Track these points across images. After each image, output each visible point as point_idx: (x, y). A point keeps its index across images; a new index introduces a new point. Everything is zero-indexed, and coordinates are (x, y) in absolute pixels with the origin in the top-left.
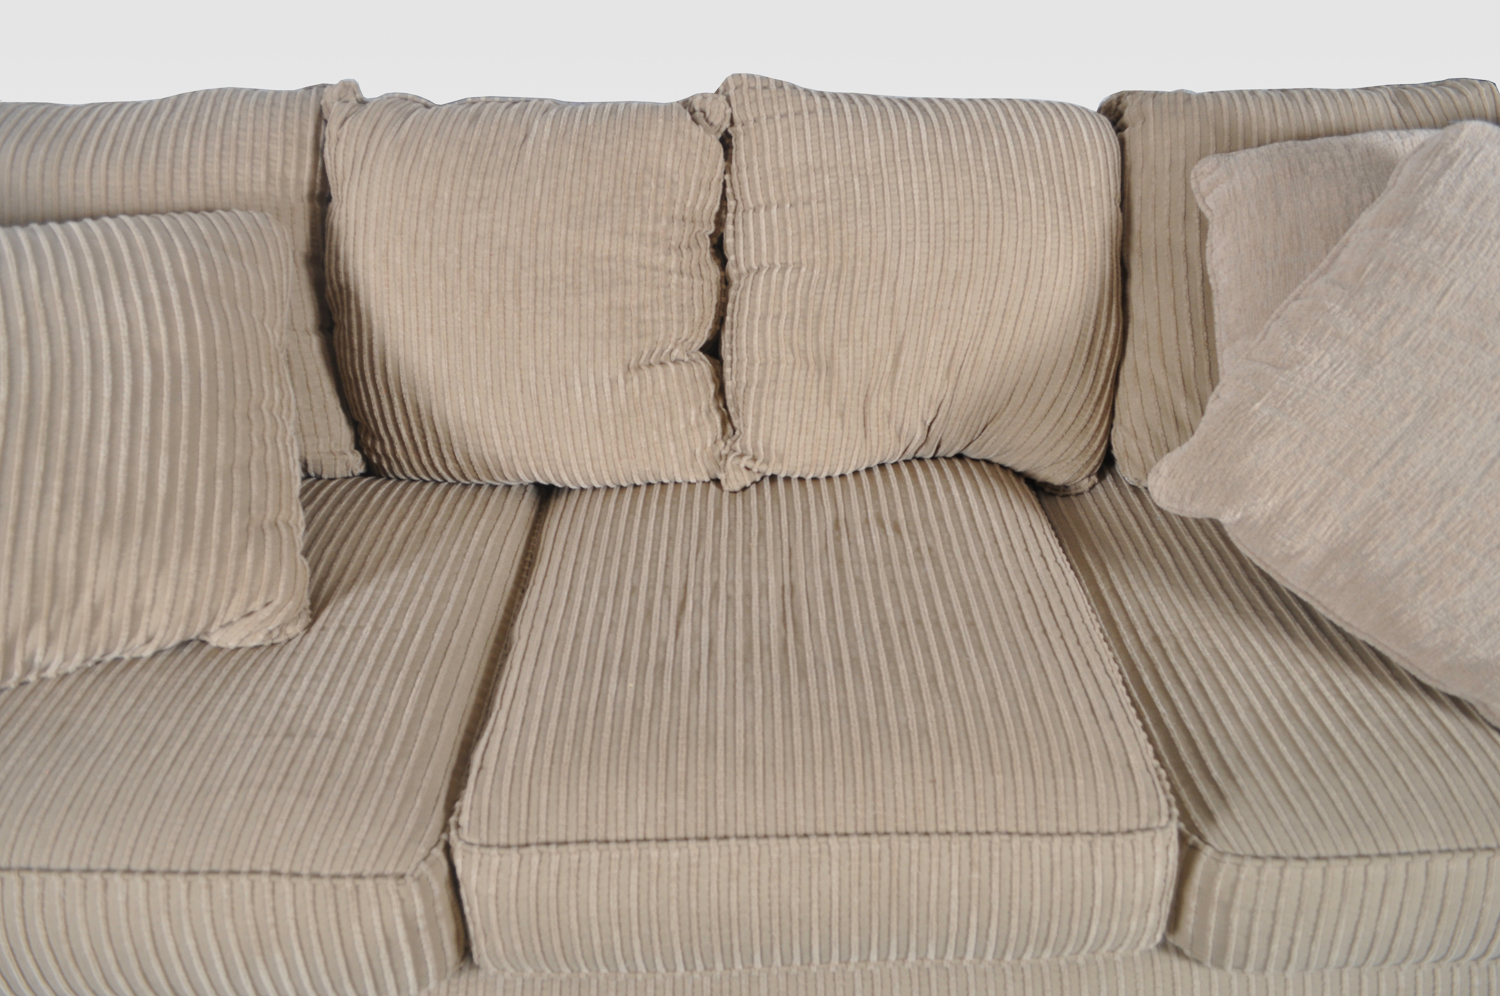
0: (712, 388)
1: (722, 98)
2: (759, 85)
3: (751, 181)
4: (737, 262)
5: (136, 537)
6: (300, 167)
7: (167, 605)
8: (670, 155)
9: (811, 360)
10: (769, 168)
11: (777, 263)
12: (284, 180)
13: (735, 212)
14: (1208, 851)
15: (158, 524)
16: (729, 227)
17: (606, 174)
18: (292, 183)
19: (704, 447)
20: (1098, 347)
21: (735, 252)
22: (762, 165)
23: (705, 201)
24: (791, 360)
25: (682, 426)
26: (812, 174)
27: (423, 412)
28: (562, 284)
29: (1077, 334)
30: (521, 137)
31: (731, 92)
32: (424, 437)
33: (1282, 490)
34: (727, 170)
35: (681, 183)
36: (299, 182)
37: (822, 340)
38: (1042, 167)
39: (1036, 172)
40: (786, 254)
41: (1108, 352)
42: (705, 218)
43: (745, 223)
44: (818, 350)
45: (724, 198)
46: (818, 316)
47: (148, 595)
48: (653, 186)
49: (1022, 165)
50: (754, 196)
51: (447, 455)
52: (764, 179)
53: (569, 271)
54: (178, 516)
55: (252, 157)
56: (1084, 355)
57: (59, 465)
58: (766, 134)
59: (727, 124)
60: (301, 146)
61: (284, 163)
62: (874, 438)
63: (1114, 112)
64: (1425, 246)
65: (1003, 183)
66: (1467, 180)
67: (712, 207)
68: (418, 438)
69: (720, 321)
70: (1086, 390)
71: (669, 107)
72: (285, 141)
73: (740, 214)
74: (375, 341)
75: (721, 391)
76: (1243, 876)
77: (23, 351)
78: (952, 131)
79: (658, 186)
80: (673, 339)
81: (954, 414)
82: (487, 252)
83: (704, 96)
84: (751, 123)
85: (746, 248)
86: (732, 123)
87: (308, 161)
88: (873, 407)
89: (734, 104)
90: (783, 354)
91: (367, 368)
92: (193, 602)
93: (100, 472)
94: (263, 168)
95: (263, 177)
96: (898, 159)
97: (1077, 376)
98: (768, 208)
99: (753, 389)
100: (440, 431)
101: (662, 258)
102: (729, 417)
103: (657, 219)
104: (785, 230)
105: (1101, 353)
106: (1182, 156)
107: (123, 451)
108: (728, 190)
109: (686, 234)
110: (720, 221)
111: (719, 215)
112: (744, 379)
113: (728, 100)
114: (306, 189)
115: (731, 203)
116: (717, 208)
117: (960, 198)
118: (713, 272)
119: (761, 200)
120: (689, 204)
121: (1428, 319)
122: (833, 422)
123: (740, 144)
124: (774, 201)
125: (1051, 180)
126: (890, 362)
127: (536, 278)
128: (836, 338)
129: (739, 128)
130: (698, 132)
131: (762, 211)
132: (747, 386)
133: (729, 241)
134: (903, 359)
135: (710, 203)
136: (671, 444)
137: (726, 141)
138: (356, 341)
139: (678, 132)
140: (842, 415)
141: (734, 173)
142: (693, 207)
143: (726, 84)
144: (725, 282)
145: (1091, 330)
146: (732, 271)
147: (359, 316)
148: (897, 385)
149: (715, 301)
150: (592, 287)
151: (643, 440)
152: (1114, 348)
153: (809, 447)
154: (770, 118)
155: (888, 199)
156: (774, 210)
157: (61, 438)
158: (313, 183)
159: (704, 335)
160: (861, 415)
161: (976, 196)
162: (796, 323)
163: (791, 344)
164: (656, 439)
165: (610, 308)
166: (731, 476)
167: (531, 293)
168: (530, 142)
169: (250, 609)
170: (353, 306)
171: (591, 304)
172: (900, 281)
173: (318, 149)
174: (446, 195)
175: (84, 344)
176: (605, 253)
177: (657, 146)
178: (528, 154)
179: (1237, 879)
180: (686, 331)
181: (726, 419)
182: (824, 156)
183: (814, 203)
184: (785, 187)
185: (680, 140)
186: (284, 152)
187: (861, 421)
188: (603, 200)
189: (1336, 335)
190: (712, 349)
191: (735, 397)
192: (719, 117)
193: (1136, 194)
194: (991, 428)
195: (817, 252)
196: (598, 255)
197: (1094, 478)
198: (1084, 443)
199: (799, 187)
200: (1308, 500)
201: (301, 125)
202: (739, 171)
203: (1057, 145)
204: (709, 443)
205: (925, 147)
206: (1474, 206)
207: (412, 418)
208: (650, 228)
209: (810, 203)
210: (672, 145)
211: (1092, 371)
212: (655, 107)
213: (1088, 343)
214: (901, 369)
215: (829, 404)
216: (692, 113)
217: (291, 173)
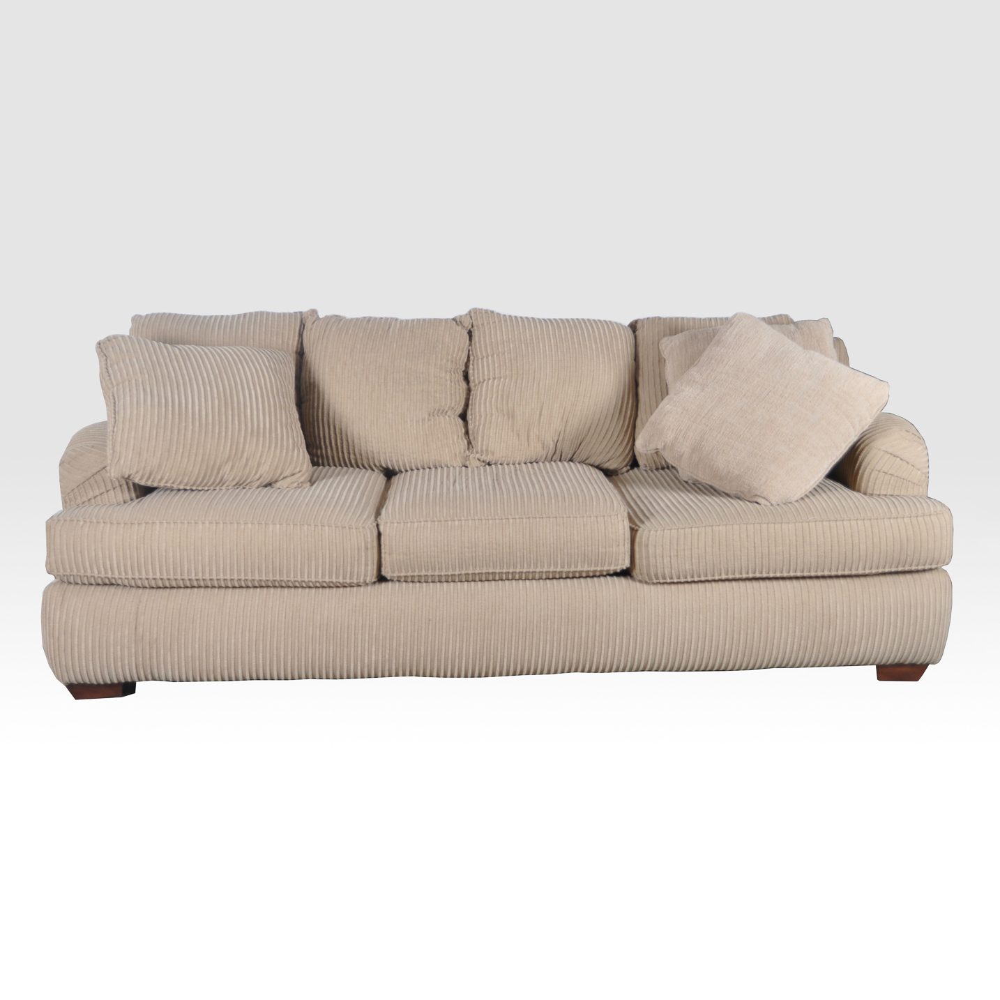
0: (463, 430)
1: (468, 316)
2: (483, 312)
3: (480, 347)
4: (474, 380)
5: (261, 439)
6: (294, 340)
7: (269, 464)
8: (447, 336)
9: (505, 414)
10: (488, 342)
11: (491, 378)
12: (288, 345)
13: (473, 361)
14: (641, 529)
15: (268, 436)
16: (471, 366)
17: (421, 342)
18: (290, 346)
19: (460, 453)
20: (624, 409)
21: (473, 375)
22: (485, 341)
23: (461, 356)
24: (497, 415)
25: (451, 442)
26: (505, 343)
27: (344, 432)
28: (404, 381)
29: (614, 403)
30: (387, 328)
31: (472, 314)
32: (342, 443)
33: (675, 431)
34: (470, 345)
35: (452, 347)
36: (293, 346)
37: (510, 405)
38: (598, 341)
39: (596, 342)
40: (495, 374)
41: (629, 412)
42: (461, 364)
43: (478, 364)
44: (508, 410)
45: (469, 357)
46: (508, 396)
47: (264, 459)
48: (440, 347)
49: (590, 340)
50: (481, 353)
51: (351, 452)
52: (486, 346)
53: (407, 376)
54: (273, 435)
55: (277, 334)
56: (618, 411)
57: (236, 413)
58: (486, 329)
59: (470, 327)
60: (295, 332)
61: (288, 338)
62: (532, 447)
63: (634, 326)
64: (722, 351)
65: (582, 345)
66: (736, 329)
67: (464, 359)
68: (339, 444)
69: (467, 405)
70: (620, 426)
71: (447, 320)
72: (289, 330)
73: (475, 361)
74: (325, 403)
75: (467, 433)
76: (651, 534)
77: (219, 380)
78: (562, 327)
79: (442, 347)
80: (448, 406)
81: (566, 438)
82: (374, 368)
83: (461, 316)
84: (480, 326)
85: (478, 373)
86: (472, 326)
87: (297, 338)
88: (531, 434)
89: (473, 319)
90: (493, 412)
91: (320, 415)
92: (277, 464)
93: (249, 417)
94: (281, 339)
95: (280, 342)
96: (540, 337)
97: (616, 420)
98: (487, 357)
99: (481, 427)
100: (349, 440)
101: (444, 374)
102: (471, 443)
103: (442, 360)
104: (494, 365)
105: (626, 412)
106: (657, 338)
107: (255, 412)
108: (471, 353)
109: (453, 367)
110: (467, 366)
111: (466, 363)
112: (477, 424)
113: (471, 317)
114: (295, 349)
115: (472, 358)
116: (466, 360)
117: (565, 350)
118: (464, 385)
119: (484, 354)
120: (454, 356)
121: (722, 372)
122: (514, 438)
123: (476, 334)
124: (489, 354)
125: (602, 346)
126: (538, 415)
127: (393, 378)
128: (516, 404)
129: (475, 328)
130: (459, 328)
131: (485, 358)
132: (479, 426)
133: (471, 372)
134: (543, 413)
135: (463, 357)
136: (446, 449)
137: (470, 333)
138: (316, 404)
139: (450, 327)
140: (518, 435)
141: (473, 346)
142: (456, 358)
143: (470, 312)
144: (469, 390)
145: (620, 402)
146: (472, 384)
147: (319, 394)
148: (541, 424)
149: (465, 396)
150: (416, 383)
151: (435, 446)
152: (632, 411)
153: (505, 449)
154: (489, 323)
155: (536, 351)
156: (490, 358)
157: (236, 405)
158: (297, 347)
159: (460, 410)
160: (526, 435)
161: (571, 350)
162: (499, 400)
163: (497, 408)
164: (440, 446)
165: (423, 391)
166: (472, 462)
167: (392, 383)
168: (391, 330)
169: (294, 472)
170: (316, 390)
171: (415, 389)
172: (541, 383)
173: (301, 335)
174: (358, 347)
175: (238, 380)
176: (421, 371)
177: (442, 333)
178: (391, 333)
179: (649, 535)
180: (453, 404)
181: (469, 443)
182: (510, 337)
183: (506, 354)
184: (494, 349)
185: (451, 331)
186: (289, 334)
187: (526, 438)
188: (420, 351)
189: (694, 381)
190: (463, 416)
191: (473, 433)
192: (467, 323)
193: (641, 355)
194: (582, 445)
195: (507, 372)
196: (418, 371)
197: (628, 467)
198: (621, 450)
199: (500, 348)
200: (683, 433)
201: (295, 325)
202: (475, 344)
203: (605, 333)
204: (462, 451)
205: (551, 333)
206: (737, 337)
207: (338, 435)
208: (439, 362)
209: (504, 354)
210: (448, 333)
211: (622, 419)
212: (440, 320)
213: (619, 407)
214: (542, 417)
215: (513, 431)
216: (456, 322)
217: (291, 342)
